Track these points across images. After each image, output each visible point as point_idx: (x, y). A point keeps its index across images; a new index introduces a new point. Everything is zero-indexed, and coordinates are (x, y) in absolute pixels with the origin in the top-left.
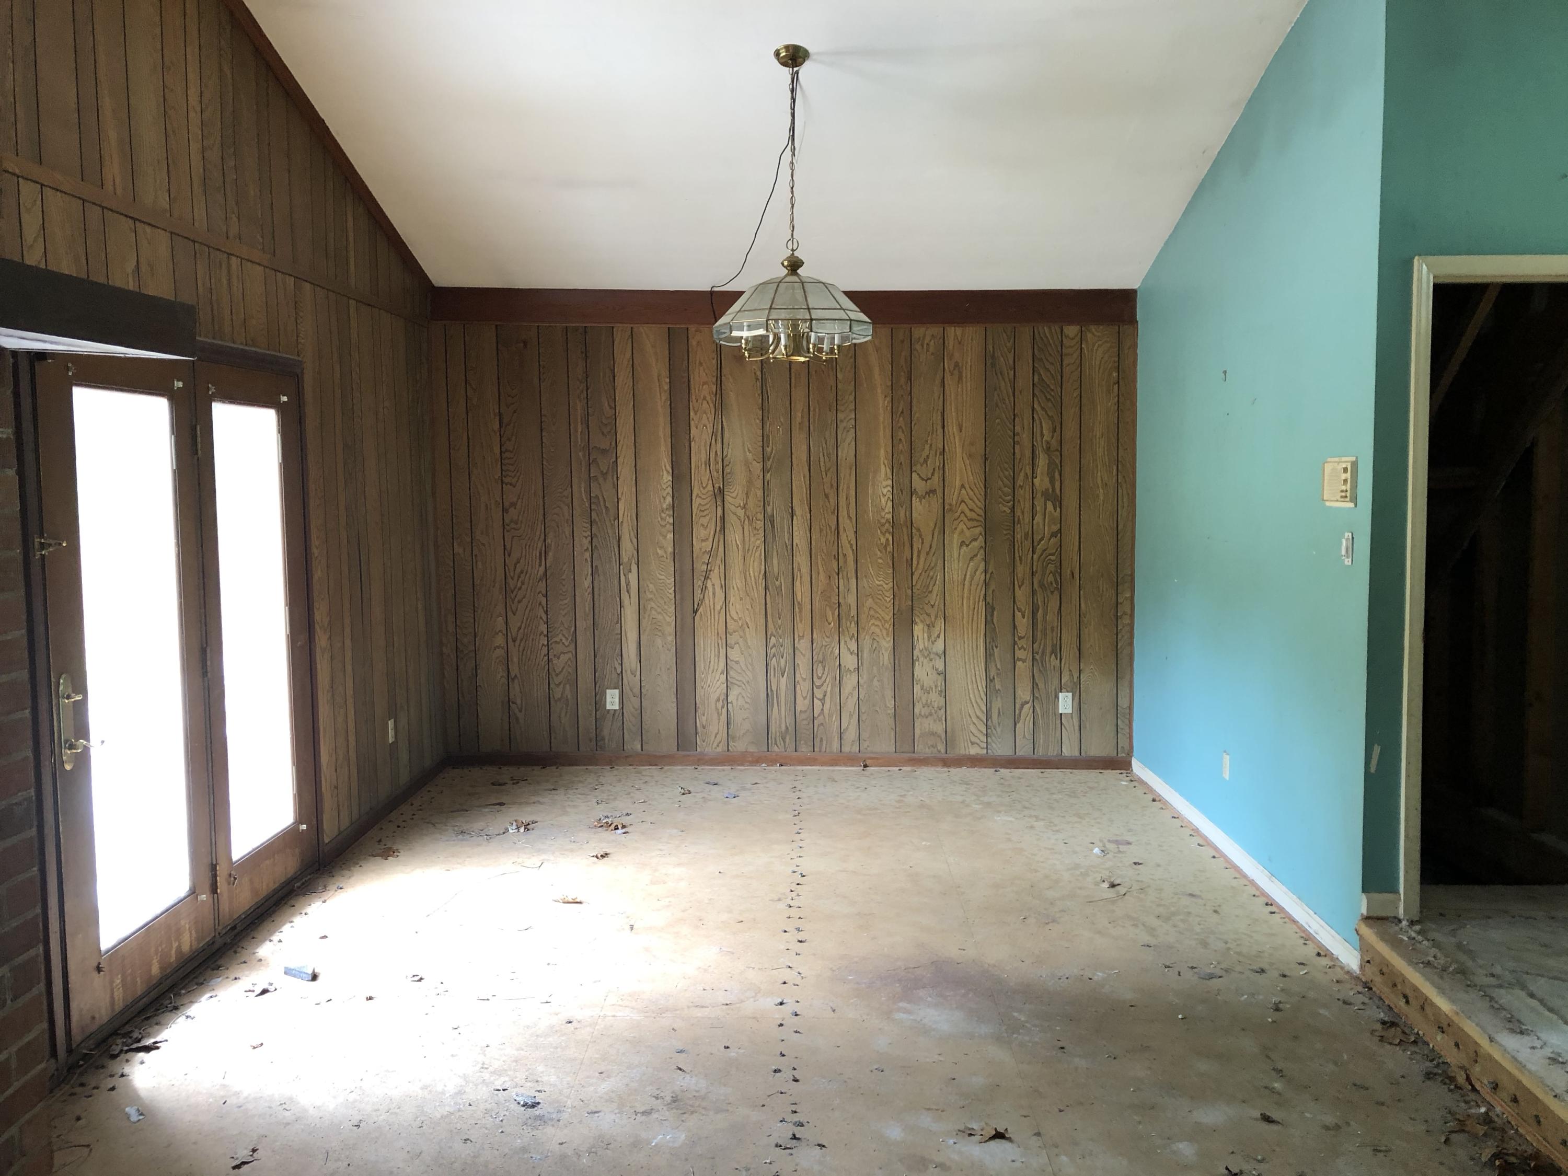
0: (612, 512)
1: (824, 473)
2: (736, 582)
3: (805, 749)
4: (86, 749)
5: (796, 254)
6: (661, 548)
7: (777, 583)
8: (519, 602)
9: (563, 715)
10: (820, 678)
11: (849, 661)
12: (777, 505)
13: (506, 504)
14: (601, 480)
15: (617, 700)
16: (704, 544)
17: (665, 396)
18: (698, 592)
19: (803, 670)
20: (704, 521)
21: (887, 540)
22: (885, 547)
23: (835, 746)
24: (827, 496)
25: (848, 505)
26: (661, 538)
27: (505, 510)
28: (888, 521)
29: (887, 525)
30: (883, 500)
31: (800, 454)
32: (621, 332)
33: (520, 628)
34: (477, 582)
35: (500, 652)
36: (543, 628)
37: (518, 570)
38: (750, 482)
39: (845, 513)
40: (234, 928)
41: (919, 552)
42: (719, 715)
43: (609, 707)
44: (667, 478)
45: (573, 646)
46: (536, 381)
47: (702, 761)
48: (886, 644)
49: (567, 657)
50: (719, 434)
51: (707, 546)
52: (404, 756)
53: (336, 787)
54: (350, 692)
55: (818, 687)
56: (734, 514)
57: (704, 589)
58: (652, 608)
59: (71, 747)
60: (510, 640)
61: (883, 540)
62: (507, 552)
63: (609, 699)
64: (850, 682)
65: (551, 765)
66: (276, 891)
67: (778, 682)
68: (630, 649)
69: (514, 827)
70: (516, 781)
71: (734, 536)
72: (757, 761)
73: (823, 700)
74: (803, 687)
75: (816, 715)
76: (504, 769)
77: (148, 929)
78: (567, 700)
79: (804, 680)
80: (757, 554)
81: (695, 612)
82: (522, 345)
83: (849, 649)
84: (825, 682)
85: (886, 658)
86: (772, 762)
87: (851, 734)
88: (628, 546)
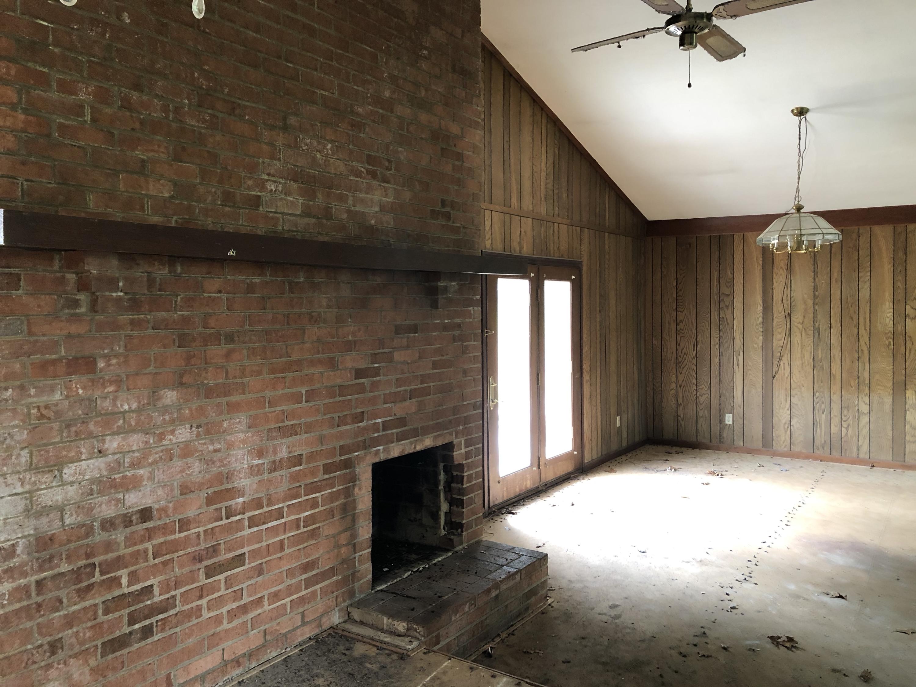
0: (731, 325)
1: (850, 305)
2: (797, 362)
3: (836, 454)
4: (497, 403)
5: (800, 203)
6: (756, 344)
7: (821, 364)
8: (683, 368)
9: (703, 424)
10: (845, 416)
11: (864, 408)
12: (822, 322)
13: (678, 321)
14: (725, 310)
15: (731, 419)
16: (779, 342)
17: (760, 267)
18: (775, 366)
19: (836, 411)
20: (780, 330)
21: (890, 342)
22: (888, 346)
23: (854, 454)
24: (852, 318)
25: (865, 322)
26: (755, 339)
27: (677, 324)
28: (890, 331)
29: (890, 334)
30: (888, 320)
31: (836, 295)
32: (738, 237)
33: (683, 381)
34: (663, 357)
35: (673, 392)
36: (695, 381)
37: (683, 353)
38: (806, 310)
39: (863, 328)
40: (546, 485)
41: (910, 350)
42: (786, 431)
43: (727, 422)
44: (760, 308)
45: (709, 391)
46: (695, 263)
47: (775, 454)
48: (888, 400)
49: (707, 395)
50: (789, 285)
51: (781, 343)
52: (625, 435)
53: (591, 440)
54: (599, 401)
55: (845, 421)
56: (797, 327)
57: (779, 366)
58: (750, 374)
59: (493, 402)
60: (678, 386)
61: (887, 343)
62: (678, 344)
63: (726, 419)
64: (865, 420)
65: (697, 448)
66: (563, 476)
67: (820, 417)
68: (738, 394)
69: (669, 468)
70: (677, 453)
71: (797, 338)
72: (807, 457)
73: (847, 429)
74: (835, 421)
75: (843, 436)
76: (674, 448)
77: (516, 474)
78: (706, 418)
79: (835, 416)
80: (810, 347)
81: (774, 377)
82: (688, 246)
83: (864, 402)
84: (849, 418)
85: (888, 406)
86: (816, 459)
87: (865, 448)
88: (738, 342)
